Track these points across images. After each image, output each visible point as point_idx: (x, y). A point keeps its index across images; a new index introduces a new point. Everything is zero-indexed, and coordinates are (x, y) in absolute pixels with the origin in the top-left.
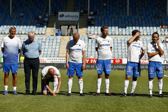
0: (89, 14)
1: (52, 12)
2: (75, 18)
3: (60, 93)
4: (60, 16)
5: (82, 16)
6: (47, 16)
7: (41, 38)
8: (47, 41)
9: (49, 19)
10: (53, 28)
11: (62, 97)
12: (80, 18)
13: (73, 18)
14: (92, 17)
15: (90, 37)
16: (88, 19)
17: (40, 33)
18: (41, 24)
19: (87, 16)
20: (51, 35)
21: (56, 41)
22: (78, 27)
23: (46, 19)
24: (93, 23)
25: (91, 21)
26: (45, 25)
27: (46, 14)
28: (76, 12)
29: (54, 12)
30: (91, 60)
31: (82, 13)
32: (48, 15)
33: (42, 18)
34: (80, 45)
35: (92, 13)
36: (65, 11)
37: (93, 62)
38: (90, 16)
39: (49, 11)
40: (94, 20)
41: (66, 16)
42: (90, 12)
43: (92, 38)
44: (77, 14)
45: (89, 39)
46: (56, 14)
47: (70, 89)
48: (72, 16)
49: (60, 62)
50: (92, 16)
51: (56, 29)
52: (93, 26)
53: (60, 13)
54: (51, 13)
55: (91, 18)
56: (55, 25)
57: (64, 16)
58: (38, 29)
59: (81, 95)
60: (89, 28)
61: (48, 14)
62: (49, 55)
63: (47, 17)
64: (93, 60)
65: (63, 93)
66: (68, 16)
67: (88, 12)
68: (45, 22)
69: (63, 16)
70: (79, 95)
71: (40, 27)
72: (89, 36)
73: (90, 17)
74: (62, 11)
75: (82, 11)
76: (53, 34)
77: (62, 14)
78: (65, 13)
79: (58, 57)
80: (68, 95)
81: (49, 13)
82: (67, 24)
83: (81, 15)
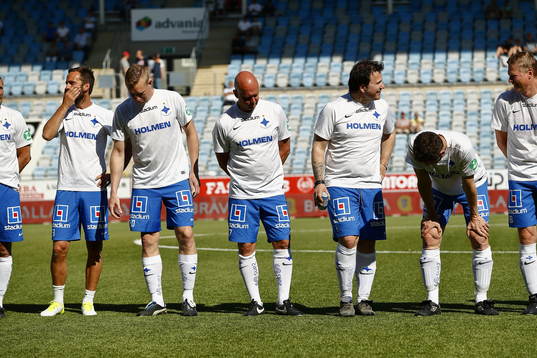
4: (139, 24)
5: (221, 20)
6: (89, 26)
7: (53, 108)
12: (211, 28)
13: (184, 29)
14: (254, 24)
15: (230, 98)
17: (54, 90)
24: (252, 43)
25: (243, 37)
26: (77, 62)
27: (87, 18)
30: (209, 185)
31: (221, 12)
32: (94, 23)
33: (68, 35)
37: (213, 191)
39: (98, 10)
40: (259, 32)
41: (160, 25)
42: (248, 4)
46: (125, 17)
48: (181, 25)
53: (137, 15)
54: (107, 15)
57: (154, 24)
58: (47, 77)
60: (234, 63)
61: (93, 19)
63: (89, 30)
64: (213, 184)
66: (168, 24)
67: (241, 4)
68: (76, 47)
69: (147, 23)
71: (56, 68)
72: (226, 95)
73: (244, 26)
77: (145, 18)
78: (157, 15)
81: (97, 16)
82: (164, 54)
83: (214, 17)
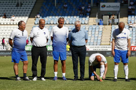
0: (129, 5)
1: (95, 3)
2: (116, 8)
3: (107, 79)
4: (102, 6)
5: (123, 6)
6: (89, 7)
7: (85, 27)
8: (90, 30)
9: (91, 10)
10: (95, 18)
11: (108, 82)
12: (120, 8)
13: (114, 8)
14: (133, 7)
15: (131, 26)
16: (129, 9)
17: (83, 22)
18: (84, 15)
19: (128, 6)
20: (94, 24)
21: (98, 30)
22: (119, 16)
23: (89, 10)
24: (133, 13)
25: (131, 11)
26: (88, 16)
27: (89, 5)
28: (117, 2)
29: (96, 3)
30: (132, 48)
31: (123, 4)
32: (91, 6)
33: (84, 9)
34: (125, 34)
35: (132, 3)
36: (106, 2)
37: (133, 50)
38: (130, 6)
39: (91, 2)
40: (134, 10)
41: (107, 7)
42: (130, 2)
43: (133, 27)
44: (118, 4)
45: (130, 28)
46: (98, 5)
47: (116, 75)
48: (113, 7)
49: (103, 49)
50: (132, 7)
51: (98, 18)
52: (133, 16)
53: (102, 4)
54: (93, 4)
55: (132, 8)
56: (97, 15)
57: (106, 6)
58: (81, 19)
59: (126, 80)
60: (129, 17)
61: (90, 5)
62: (95, 44)
63: (90, 8)
64: (133, 48)
65: (109, 78)
66: (110, 6)
67: (128, 2)
68: (87, 12)
70: (125, 80)
71: (83, 17)
72: (129, 25)
73: (130, 8)
74: (104, 2)
75: (123, 2)
76: (95, 24)
77: (104, 5)
78: (107, 4)
79: (100, 45)
80: (115, 80)
81: (91, 4)
82: (108, 14)
83: (122, 5)
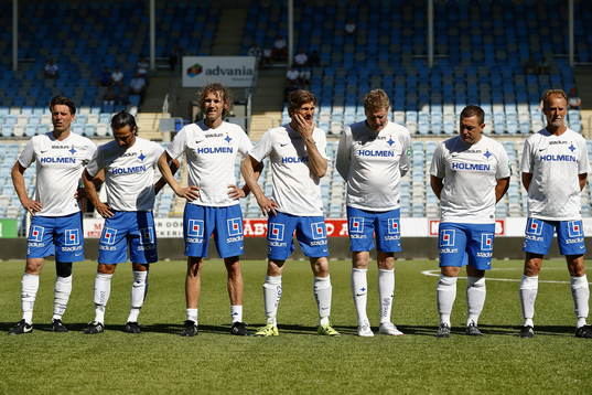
1: (164, 56)
2: (242, 76)
4: (190, 71)
5: (266, 68)
6: (142, 71)
9: (147, 84)
10: (160, 116)
13: (234, 76)
14: (302, 74)
16: (288, 80)
18: (120, 102)
20: (154, 137)
22: (249, 107)
23: (138, 84)
25: (296, 86)
26: (133, 105)
27: (139, 64)
28: (246, 55)
29: (167, 58)
31: (268, 60)
32: (147, 69)
33: (123, 80)
35: (302, 59)
36: (211, 54)
38: (293, 71)
39: (149, 56)
40: (308, 82)
41: (210, 72)
42: (296, 54)
44: (249, 62)
48: (231, 72)
50: (300, 71)
51: (172, 116)
53: (188, 62)
54: (157, 61)
55: (299, 78)
56: (166, 102)
57: (204, 72)
58: (107, 120)
61: (145, 65)
63: (142, 76)
66: (218, 71)
68: (132, 92)
69: (198, 70)
73: (293, 75)
74: (197, 55)
75: (267, 53)
76: (158, 136)
77: (196, 66)
78: (207, 62)
81: (148, 62)
83: (263, 65)
